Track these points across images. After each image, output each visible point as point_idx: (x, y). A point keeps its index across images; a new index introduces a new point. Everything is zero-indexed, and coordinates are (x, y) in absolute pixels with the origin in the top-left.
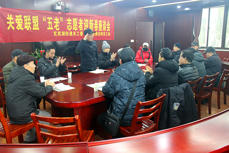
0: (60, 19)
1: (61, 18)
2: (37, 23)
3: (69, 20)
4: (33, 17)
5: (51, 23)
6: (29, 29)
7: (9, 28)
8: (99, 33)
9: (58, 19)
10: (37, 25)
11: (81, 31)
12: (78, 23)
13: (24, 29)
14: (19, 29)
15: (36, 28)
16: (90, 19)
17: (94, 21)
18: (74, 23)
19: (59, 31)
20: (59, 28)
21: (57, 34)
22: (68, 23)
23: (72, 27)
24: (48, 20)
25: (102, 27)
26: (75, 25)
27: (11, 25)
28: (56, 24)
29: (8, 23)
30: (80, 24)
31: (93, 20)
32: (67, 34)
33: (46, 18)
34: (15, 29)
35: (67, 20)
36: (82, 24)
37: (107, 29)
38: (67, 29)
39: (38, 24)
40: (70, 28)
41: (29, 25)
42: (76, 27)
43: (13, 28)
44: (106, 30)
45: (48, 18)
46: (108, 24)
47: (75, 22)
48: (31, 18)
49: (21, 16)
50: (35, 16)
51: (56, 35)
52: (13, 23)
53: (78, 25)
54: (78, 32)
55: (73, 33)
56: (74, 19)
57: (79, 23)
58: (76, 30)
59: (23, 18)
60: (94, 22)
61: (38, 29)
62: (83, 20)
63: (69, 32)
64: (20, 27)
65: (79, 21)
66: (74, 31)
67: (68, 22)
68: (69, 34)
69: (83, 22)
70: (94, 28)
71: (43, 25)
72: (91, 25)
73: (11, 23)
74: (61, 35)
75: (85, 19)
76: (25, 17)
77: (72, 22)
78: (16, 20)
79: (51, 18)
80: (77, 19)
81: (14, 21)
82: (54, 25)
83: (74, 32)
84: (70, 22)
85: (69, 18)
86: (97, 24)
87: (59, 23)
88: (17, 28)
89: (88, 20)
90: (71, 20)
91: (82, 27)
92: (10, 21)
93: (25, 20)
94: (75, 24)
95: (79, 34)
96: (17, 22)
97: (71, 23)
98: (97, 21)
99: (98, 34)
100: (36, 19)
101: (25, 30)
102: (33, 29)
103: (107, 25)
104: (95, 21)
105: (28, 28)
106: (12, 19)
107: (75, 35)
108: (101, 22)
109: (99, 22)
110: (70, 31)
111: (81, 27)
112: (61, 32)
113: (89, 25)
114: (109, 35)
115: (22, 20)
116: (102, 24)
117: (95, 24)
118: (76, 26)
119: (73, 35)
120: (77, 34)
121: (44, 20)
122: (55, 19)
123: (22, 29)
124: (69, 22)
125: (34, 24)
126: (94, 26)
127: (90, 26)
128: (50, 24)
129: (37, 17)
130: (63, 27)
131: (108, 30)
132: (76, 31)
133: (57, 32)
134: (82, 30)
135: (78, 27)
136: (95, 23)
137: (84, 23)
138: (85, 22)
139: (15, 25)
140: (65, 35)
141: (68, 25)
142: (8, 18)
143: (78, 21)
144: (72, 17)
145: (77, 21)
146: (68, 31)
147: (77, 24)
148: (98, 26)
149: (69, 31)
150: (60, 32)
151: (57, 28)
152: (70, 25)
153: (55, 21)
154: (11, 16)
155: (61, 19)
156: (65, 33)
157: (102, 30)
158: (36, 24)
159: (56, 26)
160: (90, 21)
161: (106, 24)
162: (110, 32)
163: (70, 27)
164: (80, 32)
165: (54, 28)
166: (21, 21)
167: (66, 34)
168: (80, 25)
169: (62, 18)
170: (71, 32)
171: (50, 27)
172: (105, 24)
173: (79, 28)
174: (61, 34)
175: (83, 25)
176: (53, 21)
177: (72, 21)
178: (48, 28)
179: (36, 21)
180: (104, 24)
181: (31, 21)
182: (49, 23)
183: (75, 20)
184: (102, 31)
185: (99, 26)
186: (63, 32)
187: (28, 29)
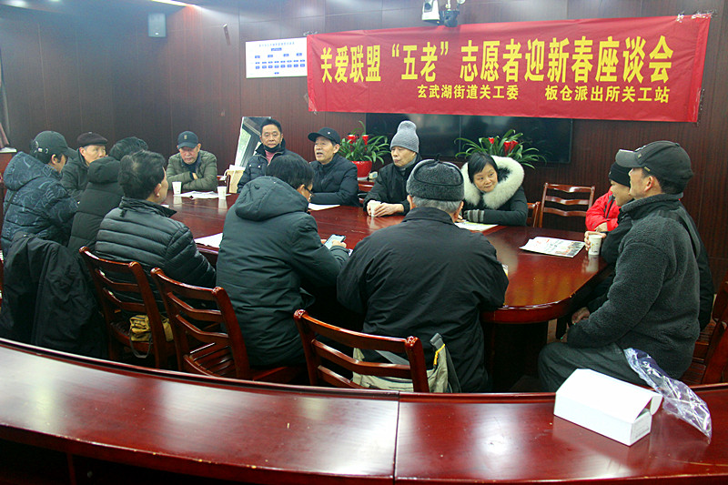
0: (438, 47)
1: (445, 45)
2: (376, 62)
3: (470, 48)
4: (369, 48)
5: (413, 60)
6: (360, 78)
7: (324, 79)
8: (597, 92)
9: (435, 48)
10: (377, 69)
11: (512, 82)
12: (500, 57)
13: (348, 79)
14: (339, 80)
15: (374, 77)
16: (555, 39)
17: (572, 42)
18: (486, 55)
19: (433, 83)
20: (434, 74)
21: (427, 92)
22: (465, 59)
23: (479, 72)
24: (404, 54)
25: (620, 67)
26: (490, 61)
27: (326, 72)
28: (427, 64)
29: (323, 67)
30: (509, 60)
31: (566, 42)
32: (459, 93)
33: (401, 49)
34: (333, 79)
35: (464, 49)
36: (515, 60)
37: (646, 72)
38: (461, 77)
39: (378, 65)
40: (469, 74)
41: (360, 70)
42: (494, 69)
43: (330, 79)
44: (640, 79)
45: (406, 48)
46: (661, 51)
47: (492, 54)
48: (365, 52)
49: (345, 48)
50: (373, 44)
51: (425, 96)
52: (330, 66)
53: (502, 62)
54: (499, 88)
55: (478, 90)
56: (486, 43)
57: (505, 56)
58: (491, 79)
59: (349, 53)
60: (570, 49)
61: (378, 79)
62: (524, 44)
63: (466, 88)
64: (341, 77)
65: (508, 47)
66: (486, 82)
67: (466, 54)
68: (466, 94)
69: (524, 51)
70: (569, 70)
71: (391, 67)
72: (557, 60)
73: (326, 67)
74: (438, 97)
75: (529, 42)
76: (353, 49)
77: (479, 55)
78: (338, 58)
79: (414, 48)
80: (498, 43)
81: (331, 61)
82: (420, 65)
83: (485, 88)
84: (473, 54)
85: (470, 42)
86: (591, 57)
87: (435, 59)
88: (336, 77)
89: (542, 44)
90: (476, 49)
91: (516, 71)
92: (326, 62)
93: (354, 58)
94: (488, 60)
95: (504, 92)
96: (337, 65)
97: (474, 59)
98: (590, 42)
99: (588, 96)
100: (375, 54)
101: (351, 81)
102: (367, 80)
103: (654, 54)
104: (577, 43)
105: (356, 76)
106: (330, 57)
107: (489, 97)
108: (616, 44)
109: (602, 44)
110: (470, 83)
111: (512, 71)
112: (441, 87)
113: (547, 60)
114: (662, 96)
115: (347, 58)
116: (619, 55)
117: (574, 57)
118: (491, 68)
119: (479, 95)
120: (494, 92)
121: (395, 53)
122: (425, 50)
123: (345, 80)
124: (470, 54)
125: (370, 66)
126: (571, 62)
127: (550, 64)
128: (411, 64)
129: (378, 47)
130: (448, 70)
131: (654, 78)
132: (492, 84)
133: (429, 87)
134: (515, 78)
135: (500, 71)
136: (577, 50)
137: (524, 55)
138: (531, 52)
139: (333, 71)
140: (453, 95)
141: (466, 63)
142: (322, 57)
143: (502, 50)
144: (479, 39)
145: (496, 50)
146: (463, 82)
147: (496, 59)
148: (594, 62)
149: (467, 84)
150: (436, 88)
151: (430, 74)
152: (472, 63)
153: (425, 54)
154: (330, 50)
155: (442, 48)
156: (453, 90)
157: (614, 79)
158: (375, 66)
159: (426, 70)
160: (554, 44)
161: (648, 50)
162: (668, 84)
163: (470, 70)
164: (506, 88)
165: (419, 75)
166: (345, 61)
167: (455, 92)
168: (509, 64)
169: (447, 43)
170: (474, 87)
171: (410, 73)
172: (639, 49)
173: (502, 75)
174: (440, 93)
175: (523, 64)
176: (417, 55)
177: (481, 50)
178: (404, 77)
179: (376, 59)
180: (631, 51)
181: (364, 60)
182: (409, 60)
183: (491, 46)
184: (613, 84)
185: (600, 63)
186: (446, 88)
187: (356, 80)
